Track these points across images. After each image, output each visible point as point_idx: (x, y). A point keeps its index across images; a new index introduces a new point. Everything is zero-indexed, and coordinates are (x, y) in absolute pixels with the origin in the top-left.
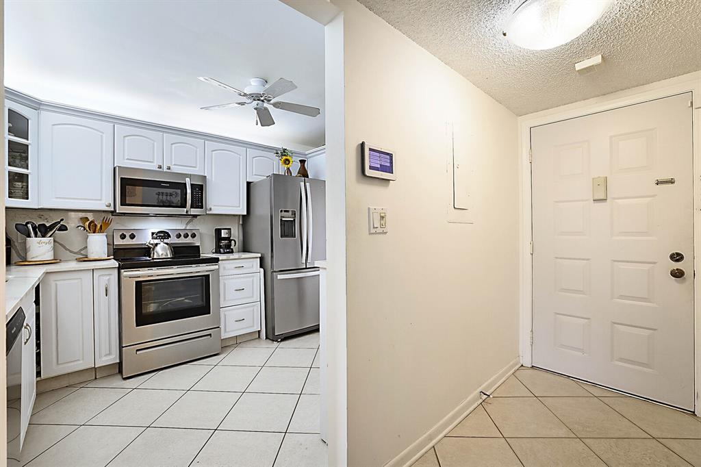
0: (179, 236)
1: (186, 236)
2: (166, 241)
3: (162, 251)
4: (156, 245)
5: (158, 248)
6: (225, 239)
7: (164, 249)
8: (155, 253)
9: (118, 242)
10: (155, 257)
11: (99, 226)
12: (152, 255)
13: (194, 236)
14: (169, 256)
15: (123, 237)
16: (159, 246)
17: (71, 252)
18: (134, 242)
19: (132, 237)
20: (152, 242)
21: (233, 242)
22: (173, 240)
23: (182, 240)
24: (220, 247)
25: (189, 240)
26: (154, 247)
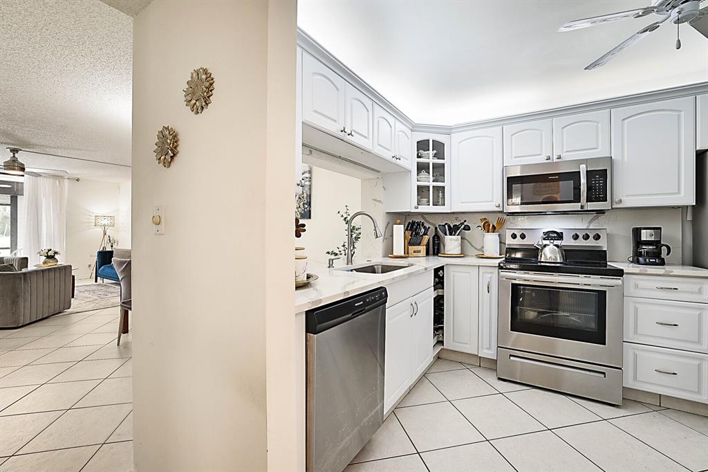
0: (576, 237)
1: (586, 237)
2: (556, 242)
3: (550, 254)
4: (545, 246)
5: (547, 250)
6: (648, 243)
7: (552, 252)
8: (543, 256)
9: (509, 241)
10: (542, 260)
11: (491, 226)
12: (539, 257)
13: (597, 237)
14: (559, 261)
15: (514, 236)
16: (547, 248)
17: (476, 248)
18: (525, 242)
19: (523, 237)
20: (540, 243)
21: (664, 248)
22: (568, 241)
23: (581, 243)
24: (640, 254)
25: (591, 243)
26: (542, 249)
